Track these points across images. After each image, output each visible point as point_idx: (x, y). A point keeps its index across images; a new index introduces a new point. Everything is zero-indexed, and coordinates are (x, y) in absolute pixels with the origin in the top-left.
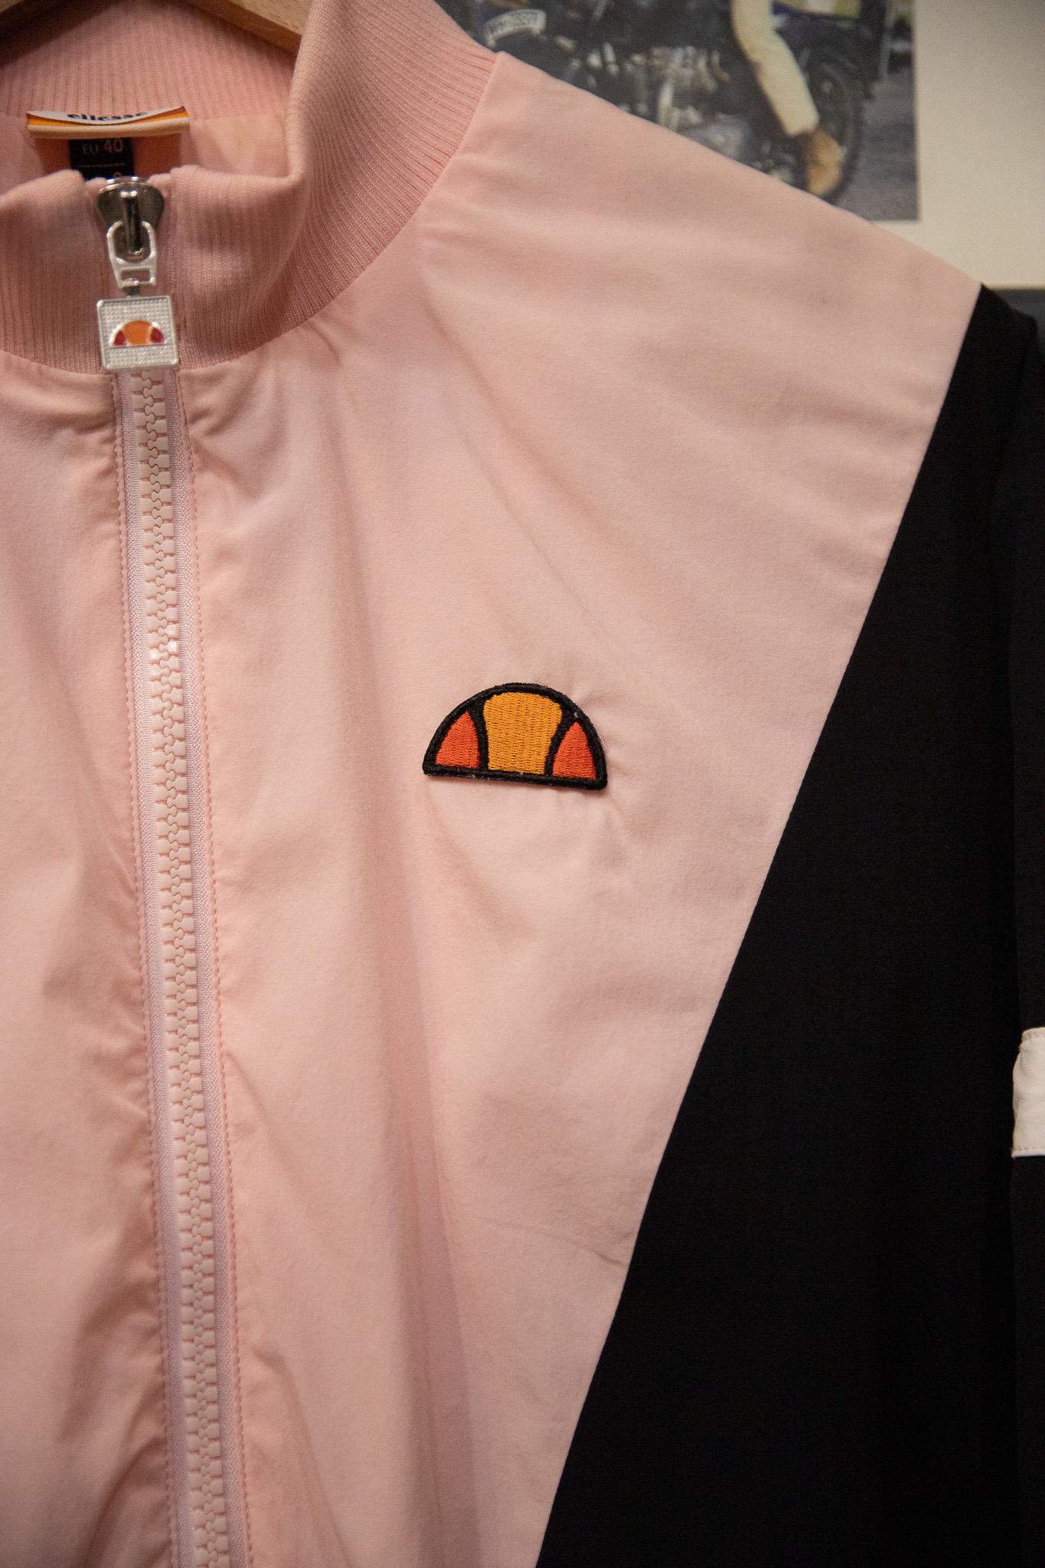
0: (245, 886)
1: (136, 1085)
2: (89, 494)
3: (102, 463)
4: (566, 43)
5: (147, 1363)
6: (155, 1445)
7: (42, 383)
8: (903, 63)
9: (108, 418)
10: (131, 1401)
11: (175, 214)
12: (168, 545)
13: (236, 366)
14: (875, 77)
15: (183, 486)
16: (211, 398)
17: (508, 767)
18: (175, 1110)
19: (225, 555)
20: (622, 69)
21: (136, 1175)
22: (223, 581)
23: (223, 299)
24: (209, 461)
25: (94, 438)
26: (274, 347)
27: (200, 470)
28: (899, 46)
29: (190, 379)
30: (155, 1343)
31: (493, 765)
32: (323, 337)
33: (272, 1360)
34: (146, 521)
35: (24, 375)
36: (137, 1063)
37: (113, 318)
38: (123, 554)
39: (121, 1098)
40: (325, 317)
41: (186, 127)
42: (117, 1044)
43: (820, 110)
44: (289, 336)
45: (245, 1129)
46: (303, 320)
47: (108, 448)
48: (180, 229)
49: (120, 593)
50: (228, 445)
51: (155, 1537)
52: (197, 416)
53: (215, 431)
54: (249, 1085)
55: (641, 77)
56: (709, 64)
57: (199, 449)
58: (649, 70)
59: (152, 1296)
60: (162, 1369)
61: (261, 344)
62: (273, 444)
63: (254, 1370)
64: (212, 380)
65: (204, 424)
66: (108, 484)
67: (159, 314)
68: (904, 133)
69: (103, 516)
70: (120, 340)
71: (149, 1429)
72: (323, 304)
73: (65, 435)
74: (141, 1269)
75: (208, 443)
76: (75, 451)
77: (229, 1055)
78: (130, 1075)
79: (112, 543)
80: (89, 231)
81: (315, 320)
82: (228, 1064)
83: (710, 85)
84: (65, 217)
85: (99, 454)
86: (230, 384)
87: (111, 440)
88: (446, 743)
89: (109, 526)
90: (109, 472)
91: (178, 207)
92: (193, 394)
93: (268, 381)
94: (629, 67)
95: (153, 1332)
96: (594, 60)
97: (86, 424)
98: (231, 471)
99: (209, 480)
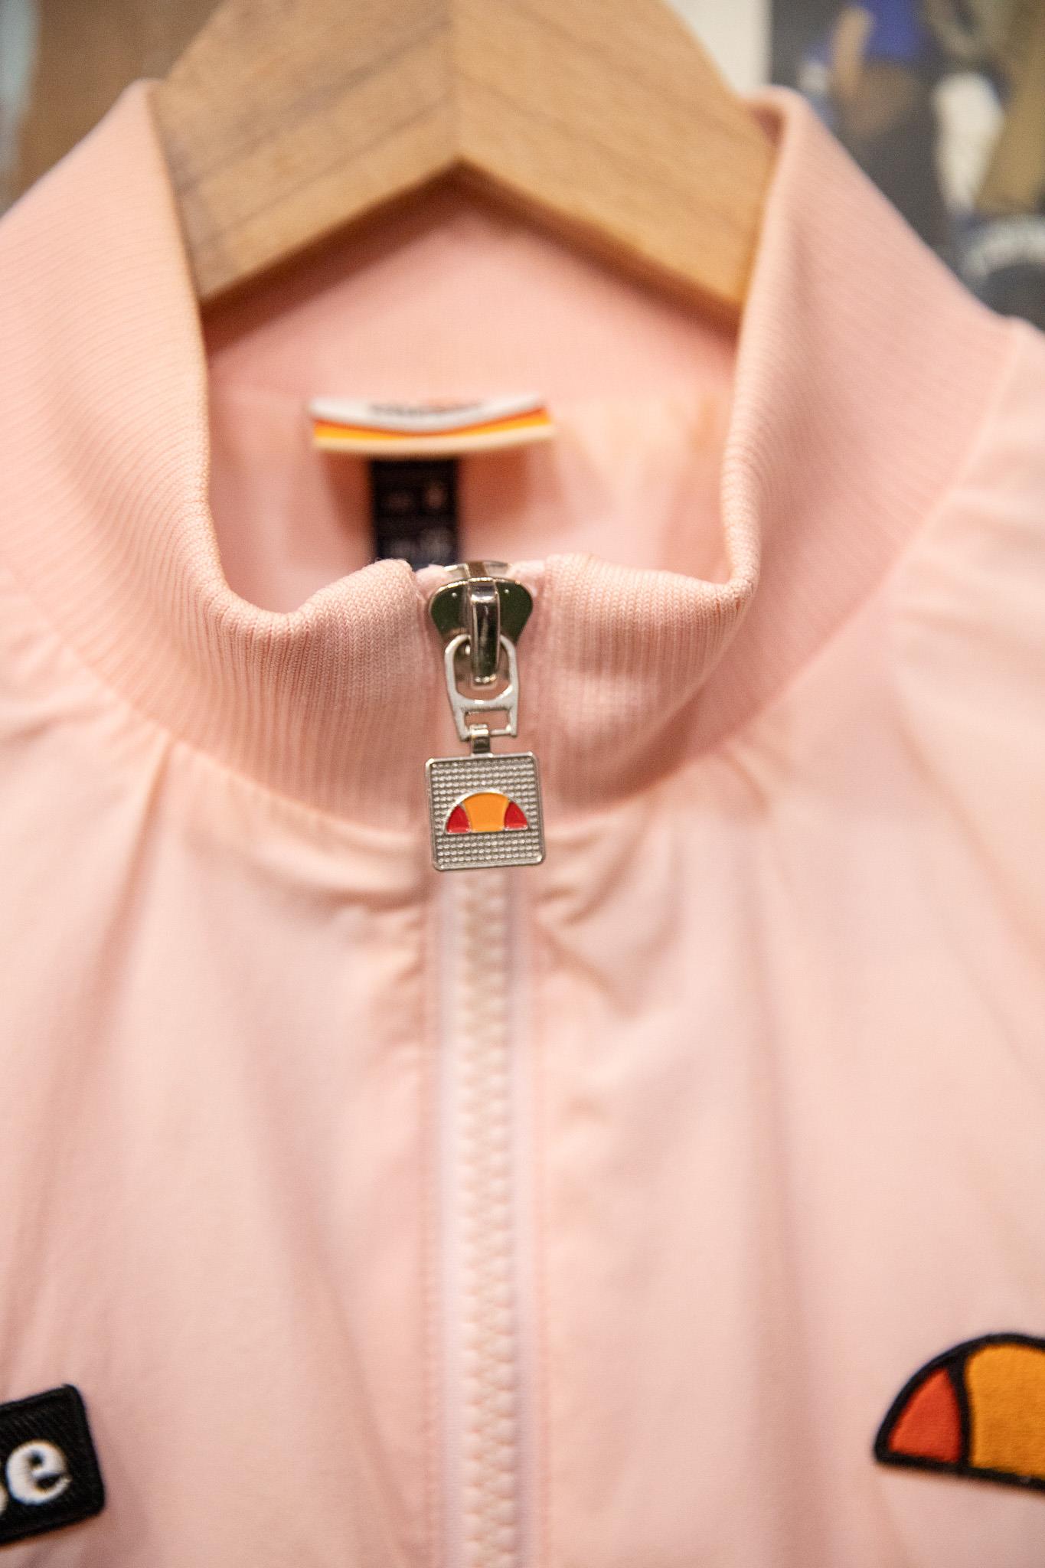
3: (404, 958)
7: (323, 841)
9: (417, 891)
11: (548, 623)
12: (496, 1081)
16: (575, 872)
17: (1008, 1459)
24: (562, 958)
25: (394, 921)
26: (672, 789)
27: (555, 972)
31: (981, 1457)
32: (742, 773)
34: (468, 1045)
35: (296, 828)
38: (429, 1091)
40: (746, 743)
44: (691, 771)
46: (714, 743)
47: (414, 937)
48: (554, 642)
50: (594, 938)
52: (553, 894)
53: (577, 918)
57: (548, 940)
61: (651, 786)
62: (663, 943)
64: (577, 846)
65: (561, 907)
66: (411, 990)
69: (399, 1038)
72: (745, 723)
73: (352, 916)
75: (566, 936)
76: (368, 938)
80: (418, 646)
81: (732, 746)
84: (383, 634)
85: (400, 945)
86: (604, 851)
87: (418, 925)
88: (908, 1418)
89: (409, 1052)
90: (416, 970)
91: (550, 611)
93: (659, 843)
97: (380, 903)
98: (600, 979)
99: (561, 986)
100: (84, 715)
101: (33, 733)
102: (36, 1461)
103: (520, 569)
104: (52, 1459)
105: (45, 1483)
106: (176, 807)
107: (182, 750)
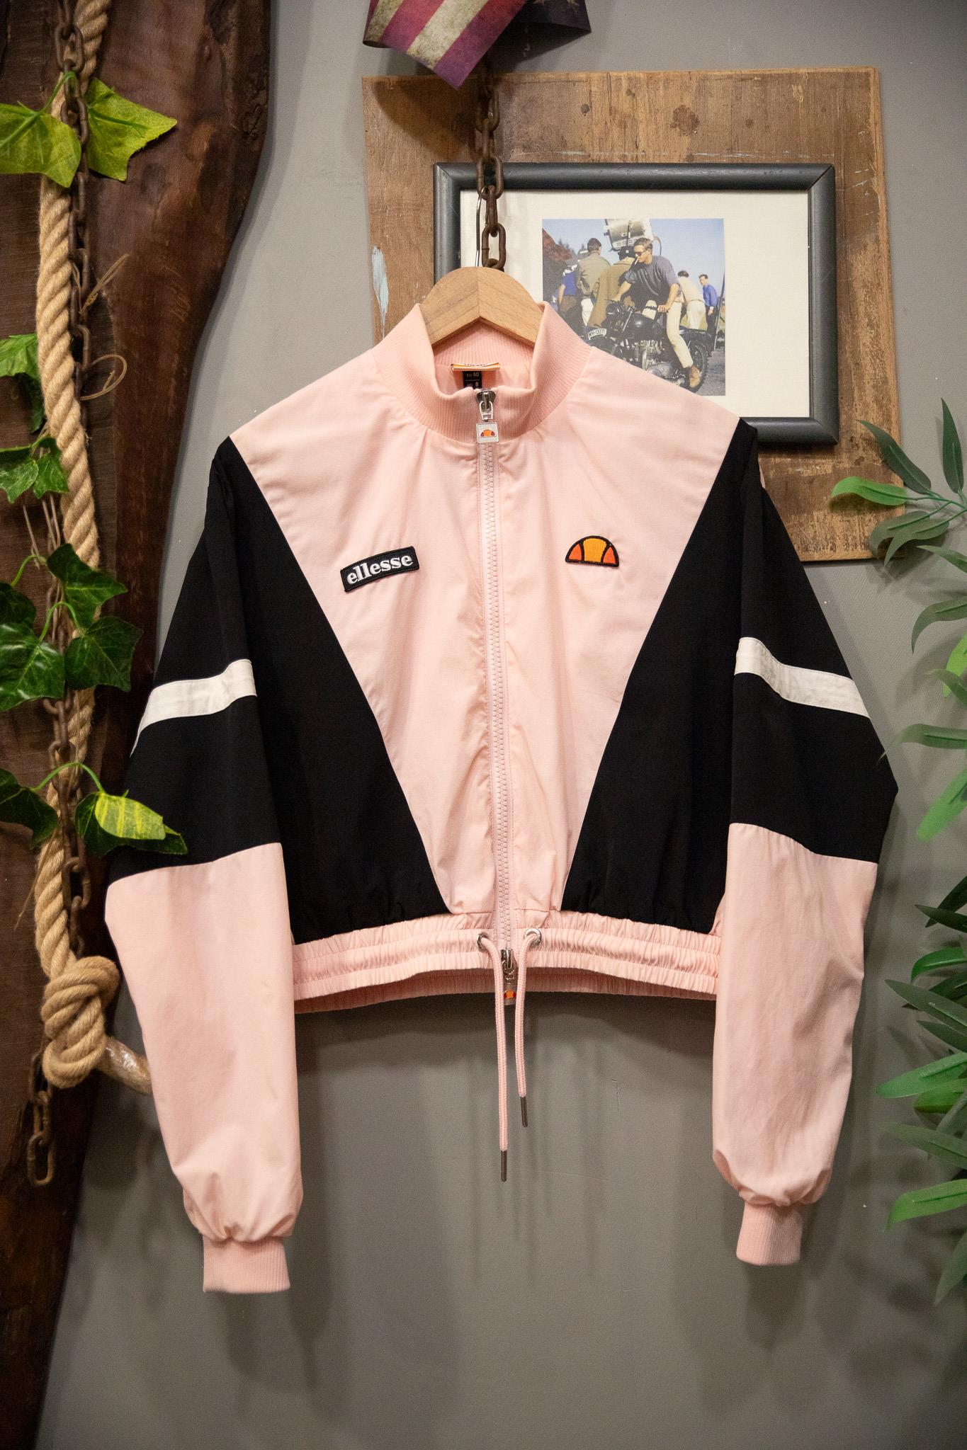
0: (513, 593)
1: (481, 648)
2: (469, 479)
3: (473, 470)
4: (614, 339)
5: (484, 725)
6: (485, 748)
7: (457, 446)
8: (722, 345)
9: (475, 457)
10: (480, 734)
11: (498, 399)
12: (491, 494)
13: (513, 441)
14: (713, 350)
15: (496, 477)
16: (506, 451)
17: (590, 560)
18: (492, 657)
19: (508, 497)
20: (631, 347)
21: (481, 673)
22: (509, 504)
23: (510, 423)
24: (504, 469)
25: (472, 462)
26: (524, 436)
27: (502, 472)
28: (720, 340)
29: (499, 445)
30: (486, 720)
31: (586, 560)
32: (538, 433)
33: (518, 727)
34: (485, 487)
35: (452, 444)
36: (482, 642)
37: (481, 428)
38: (478, 496)
39: (477, 651)
40: (539, 427)
41: (499, 369)
42: (477, 636)
43: (694, 360)
44: (528, 433)
45: (511, 663)
46: (532, 428)
47: (475, 465)
48: (500, 403)
49: (477, 508)
50: (510, 465)
51: (486, 773)
52: (501, 457)
53: (507, 460)
54: (513, 651)
55: (637, 349)
56: (659, 345)
57: (501, 466)
58: (640, 347)
59: (485, 708)
60: (487, 727)
61: (520, 435)
62: (523, 465)
63: (513, 731)
64: (506, 446)
65: (503, 459)
66: (475, 476)
67: (493, 427)
68: (721, 367)
69: (473, 486)
70: (483, 435)
71: (484, 743)
72: (539, 423)
73: (463, 461)
74: (482, 699)
75: (504, 464)
76: (466, 466)
77: (508, 642)
78: (481, 645)
79: (475, 493)
80: (474, 403)
81: (536, 428)
82: (507, 644)
83: (659, 352)
84: (467, 401)
85: (472, 467)
86: (511, 447)
87: (476, 463)
88: (572, 553)
89: (474, 488)
90: (476, 472)
91: (499, 397)
92: (500, 450)
93: (522, 446)
94: (633, 347)
95: (485, 717)
96: (622, 344)
97: (469, 458)
98: (510, 473)
99: (504, 475)
100: (410, 424)
101: (401, 427)
102: (406, 559)
103: (493, 389)
104: (409, 559)
105: (408, 563)
106: (428, 441)
107: (429, 430)
